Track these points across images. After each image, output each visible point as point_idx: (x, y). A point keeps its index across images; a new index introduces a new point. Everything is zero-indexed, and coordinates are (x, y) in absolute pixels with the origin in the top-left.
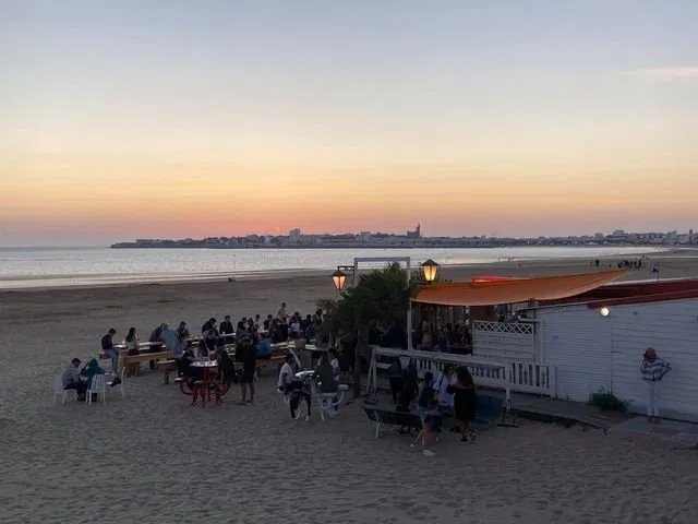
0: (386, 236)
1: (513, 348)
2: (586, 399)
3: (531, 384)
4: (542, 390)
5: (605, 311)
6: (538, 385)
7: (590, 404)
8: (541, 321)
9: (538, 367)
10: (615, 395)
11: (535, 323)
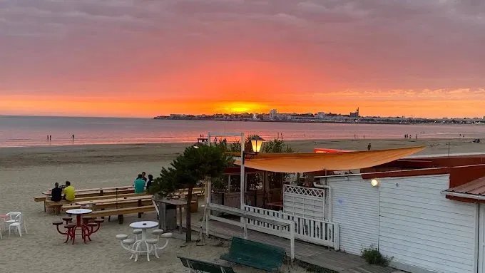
0: (336, 115)
1: (310, 208)
2: (359, 253)
3: (322, 238)
4: (328, 243)
5: (374, 182)
6: (326, 239)
7: (362, 257)
8: (330, 188)
9: (326, 224)
10: (380, 251)
11: (326, 189)
